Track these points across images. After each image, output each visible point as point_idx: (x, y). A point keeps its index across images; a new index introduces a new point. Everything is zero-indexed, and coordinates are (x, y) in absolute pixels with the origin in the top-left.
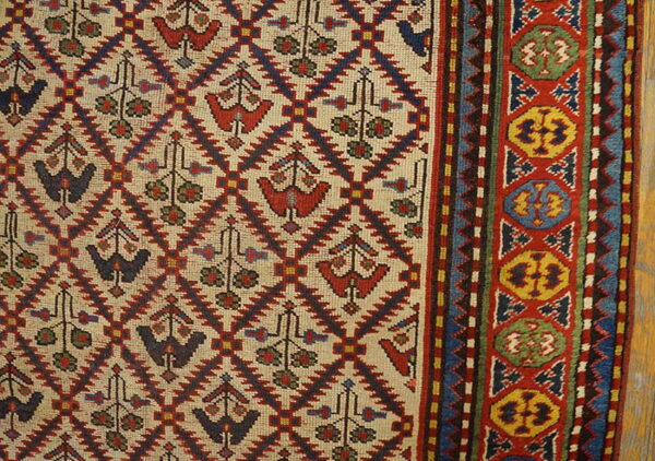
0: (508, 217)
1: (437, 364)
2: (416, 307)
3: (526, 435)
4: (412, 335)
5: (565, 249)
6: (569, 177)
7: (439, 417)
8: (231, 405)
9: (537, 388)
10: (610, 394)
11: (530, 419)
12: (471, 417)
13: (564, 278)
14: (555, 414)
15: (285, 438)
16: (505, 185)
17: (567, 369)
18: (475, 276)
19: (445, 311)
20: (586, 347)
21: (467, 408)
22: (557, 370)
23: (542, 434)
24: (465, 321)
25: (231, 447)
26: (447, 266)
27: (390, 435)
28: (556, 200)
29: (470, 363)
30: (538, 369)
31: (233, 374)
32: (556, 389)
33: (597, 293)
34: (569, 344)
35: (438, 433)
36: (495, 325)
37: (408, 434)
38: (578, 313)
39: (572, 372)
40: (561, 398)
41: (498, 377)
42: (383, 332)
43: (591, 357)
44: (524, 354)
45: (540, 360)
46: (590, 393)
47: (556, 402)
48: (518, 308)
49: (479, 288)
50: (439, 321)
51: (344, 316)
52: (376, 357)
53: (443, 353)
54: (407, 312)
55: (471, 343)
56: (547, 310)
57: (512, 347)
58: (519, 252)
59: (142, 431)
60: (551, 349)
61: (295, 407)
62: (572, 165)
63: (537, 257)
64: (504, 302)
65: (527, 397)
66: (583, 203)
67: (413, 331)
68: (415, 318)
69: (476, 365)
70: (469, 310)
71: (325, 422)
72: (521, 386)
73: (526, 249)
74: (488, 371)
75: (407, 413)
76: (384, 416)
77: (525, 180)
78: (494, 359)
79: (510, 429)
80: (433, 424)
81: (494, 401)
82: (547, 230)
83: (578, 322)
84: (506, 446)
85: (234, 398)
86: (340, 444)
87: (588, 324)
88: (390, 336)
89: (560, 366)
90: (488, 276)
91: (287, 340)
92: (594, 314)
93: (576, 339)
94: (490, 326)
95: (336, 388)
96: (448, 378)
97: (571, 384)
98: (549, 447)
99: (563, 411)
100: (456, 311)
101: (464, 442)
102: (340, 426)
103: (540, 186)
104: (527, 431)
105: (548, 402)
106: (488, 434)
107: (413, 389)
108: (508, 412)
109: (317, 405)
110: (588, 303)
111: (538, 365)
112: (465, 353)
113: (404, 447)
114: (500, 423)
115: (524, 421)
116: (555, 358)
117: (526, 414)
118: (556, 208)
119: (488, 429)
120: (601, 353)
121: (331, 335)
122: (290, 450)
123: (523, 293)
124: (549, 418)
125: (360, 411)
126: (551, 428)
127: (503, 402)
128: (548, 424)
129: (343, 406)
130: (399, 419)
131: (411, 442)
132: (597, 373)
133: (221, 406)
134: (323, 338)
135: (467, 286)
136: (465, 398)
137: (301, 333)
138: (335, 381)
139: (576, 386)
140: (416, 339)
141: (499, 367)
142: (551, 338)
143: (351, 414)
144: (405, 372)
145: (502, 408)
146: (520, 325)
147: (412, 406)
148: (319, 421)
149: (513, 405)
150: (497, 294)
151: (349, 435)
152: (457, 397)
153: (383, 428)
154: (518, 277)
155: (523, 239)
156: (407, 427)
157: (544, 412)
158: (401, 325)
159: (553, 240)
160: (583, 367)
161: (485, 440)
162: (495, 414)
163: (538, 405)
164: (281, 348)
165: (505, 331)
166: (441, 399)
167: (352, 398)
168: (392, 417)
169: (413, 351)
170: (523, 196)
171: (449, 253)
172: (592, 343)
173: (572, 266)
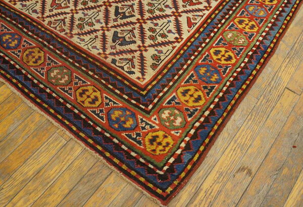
0: (245, 9)
1: (202, 30)
2: (204, 14)
3: (219, 62)
4: (198, 20)
5: (260, 24)
6: (270, 10)
7: (192, 43)
8: (129, 10)
9: (231, 51)
10: (256, 66)
11: (223, 58)
12: (203, 48)
13: (256, 29)
14: (234, 61)
15: (138, 25)
16: (249, 3)
17: (245, 51)
18: (227, 16)
19: (212, 20)
20: (254, 49)
21: (203, 45)
22: (241, 50)
23: (226, 64)
24: (217, 24)
25: (118, 19)
26: (220, 11)
27: (172, 40)
28: (262, 13)
29: (212, 34)
30: (234, 46)
31: (136, 4)
32: (238, 54)
33: (265, 38)
34: (249, 45)
35: (189, 47)
36: (226, 29)
37: (179, 42)
38: (256, 39)
39: (246, 53)
40: (238, 58)
41: (219, 41)
42: (190, 15)
43: (255, 52)
44: (232, 40)
45: (236, 44)
46: (249, 62)
47: (236, 58)
48: (236, 28)
49: (227, 19)
50: (209, 21)
51: (181, 7)
52: (183, 20)
53: (205, 29)
54: (201, 13)
55: (216, 30)
56: (246, 33)
57: (229, 36)
58: (244, 17)
59: (95, 4)
60: (242, 43)
61: (148, 19)
62: (272, 8)
63: (250, 21)
64: (233, 25)
65: (226, 52)
66: (271, 17)
67: (199, 19)
68: (202, 16)
69: (214, 36)
70: (220, 23)
71: (154, 27)
72: (226, 48)
73: (247, 18)
74: (217, 39)
75: (182, 37)
76: (174, 34)
77: (255, 4)
78: (221, 37)
79: (215, 57)
80: (189, 44)
81: (214, 47)
82: (256, 17)
83: (255, 41)
84: (210, 61)
85: (131, 9)
86: (154, 35)
87: (258, 43)
88: (191, 17)
89: (242, 49)
90: (231, 18)
91: (160, 4)
92: (261, 42)
93: (252, 45)
94: (225, 29)
95: (165, 20)
96: (202, 35)
97: (244, 56)
98: (226, 69)
99: (237, 62)
100: (216, 21)
101: (196, 54)
102: (158, 31)
103: (259, 8)
104: (221, 61)
105: (233, 56)
106: (206, 55)
107: (189, 32)
108: (217, 53)
109: (155, 22)
110: (261, 39)
111: (235, 45)
112: (212, 31)
113: (174, 45)
114: (212, 54)
115: (221, 58)
116: (242, 46)
117: (223, 56)
118: (262, 14)
119: (207, 53)
120: (259, 53)
121: (174, 9)
122: (136, 29)
123: (240, 26)
124: (231, 61)
125: (168, 29)
126: (230, 64)
127: (217, 49)
128: (229, 62)
129: (163, 26)
130: (179, 37)
131: (178, 45)
132: (254, 57)
133: (125, 9)
134: (170, 8)
135: (223, 17)
136: (204, 42)
137: (165, 4)
138: (166, 18)
139: (245, 57)
140: (199, 21)
141: (221, 39)
142: (243, 40)
143: (164, 29)
144: (190, 27)
145: (216, 50)
146: (235, 32)
147: (185, 36)
148: (152, 26)
149: (220, 51)
150: (232, 23)
151: (159, 34)
152: (202, 41)
153: (171, 37)
154: (241, 22)
155: (247, 15)
156: (180, 40)
157: (230, 58)
158: (196, 16)
159: (257, 20)
160: (250, 53)
161: (204, 56)
162: (212, 51)
163: (229, 55)
164: (156, 5)
165: (228, 32)
166: (196, 39)
167: (168, 25)
168: (177, 35)
169: (196, 24)
170: (253, 7)
171: (223, 8)
172: (257, 49)
173: (260, 28)
